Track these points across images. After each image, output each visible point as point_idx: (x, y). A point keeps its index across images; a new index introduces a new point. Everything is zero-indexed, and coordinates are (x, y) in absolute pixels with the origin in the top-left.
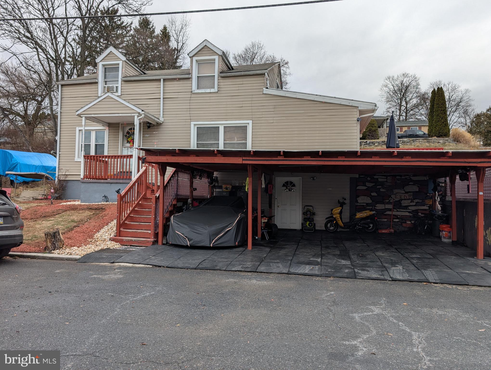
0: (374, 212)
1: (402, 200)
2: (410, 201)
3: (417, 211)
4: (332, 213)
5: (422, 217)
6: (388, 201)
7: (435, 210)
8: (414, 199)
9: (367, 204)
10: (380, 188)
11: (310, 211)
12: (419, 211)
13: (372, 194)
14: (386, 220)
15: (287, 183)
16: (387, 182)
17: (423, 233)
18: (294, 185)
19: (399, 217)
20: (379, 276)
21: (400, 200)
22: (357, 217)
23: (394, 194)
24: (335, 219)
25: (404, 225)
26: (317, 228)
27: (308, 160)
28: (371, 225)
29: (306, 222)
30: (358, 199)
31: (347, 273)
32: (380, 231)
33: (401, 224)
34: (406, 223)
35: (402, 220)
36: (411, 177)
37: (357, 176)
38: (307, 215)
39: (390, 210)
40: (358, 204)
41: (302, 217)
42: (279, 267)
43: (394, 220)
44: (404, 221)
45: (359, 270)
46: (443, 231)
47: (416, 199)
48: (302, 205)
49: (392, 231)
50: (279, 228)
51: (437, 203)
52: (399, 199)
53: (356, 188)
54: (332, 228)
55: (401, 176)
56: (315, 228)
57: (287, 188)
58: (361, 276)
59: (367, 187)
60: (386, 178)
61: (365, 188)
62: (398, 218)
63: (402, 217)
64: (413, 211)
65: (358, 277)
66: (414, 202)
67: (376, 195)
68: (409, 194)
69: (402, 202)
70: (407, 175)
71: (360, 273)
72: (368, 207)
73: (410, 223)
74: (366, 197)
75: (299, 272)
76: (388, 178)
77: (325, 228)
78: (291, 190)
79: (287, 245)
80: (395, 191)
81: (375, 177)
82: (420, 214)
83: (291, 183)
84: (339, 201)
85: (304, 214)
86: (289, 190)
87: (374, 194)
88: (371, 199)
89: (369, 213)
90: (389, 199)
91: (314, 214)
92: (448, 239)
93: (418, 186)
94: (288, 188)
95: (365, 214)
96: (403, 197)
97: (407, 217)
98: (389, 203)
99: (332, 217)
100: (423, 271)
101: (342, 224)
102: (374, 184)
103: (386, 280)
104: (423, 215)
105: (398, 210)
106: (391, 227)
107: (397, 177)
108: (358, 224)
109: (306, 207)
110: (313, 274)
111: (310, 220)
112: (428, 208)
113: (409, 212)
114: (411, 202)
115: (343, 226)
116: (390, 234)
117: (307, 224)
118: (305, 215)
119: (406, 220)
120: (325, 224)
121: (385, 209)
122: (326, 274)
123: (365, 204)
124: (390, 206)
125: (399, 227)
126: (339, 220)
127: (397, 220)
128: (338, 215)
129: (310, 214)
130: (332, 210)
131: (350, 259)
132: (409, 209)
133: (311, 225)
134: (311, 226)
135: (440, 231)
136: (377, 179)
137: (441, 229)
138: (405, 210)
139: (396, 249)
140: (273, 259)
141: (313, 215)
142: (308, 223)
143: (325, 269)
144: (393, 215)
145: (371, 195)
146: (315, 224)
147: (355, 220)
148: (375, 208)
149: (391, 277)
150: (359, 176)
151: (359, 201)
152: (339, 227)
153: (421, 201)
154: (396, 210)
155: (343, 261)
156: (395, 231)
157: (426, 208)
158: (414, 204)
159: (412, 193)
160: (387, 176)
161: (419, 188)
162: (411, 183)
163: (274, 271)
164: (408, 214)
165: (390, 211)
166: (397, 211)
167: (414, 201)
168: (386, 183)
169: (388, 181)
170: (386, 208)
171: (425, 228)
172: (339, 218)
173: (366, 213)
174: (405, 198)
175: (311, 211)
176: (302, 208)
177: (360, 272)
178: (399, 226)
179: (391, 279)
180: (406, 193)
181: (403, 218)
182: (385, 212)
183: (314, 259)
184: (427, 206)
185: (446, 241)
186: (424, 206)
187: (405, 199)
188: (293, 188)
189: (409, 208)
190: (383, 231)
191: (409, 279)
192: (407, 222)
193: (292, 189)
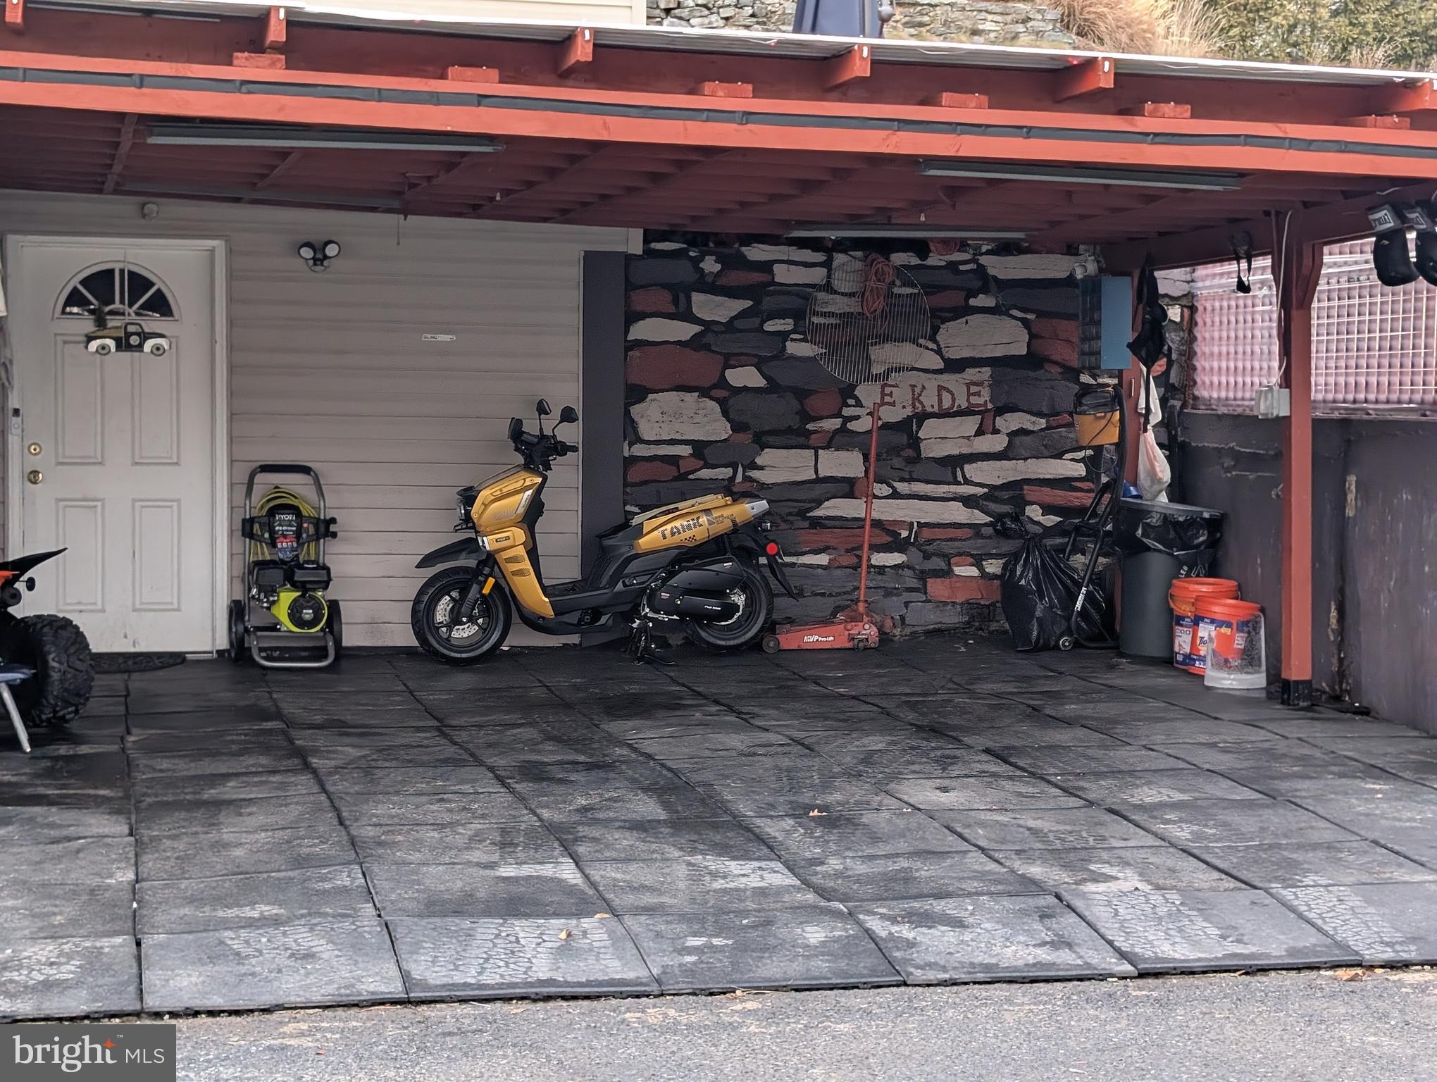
0: (762, 505)
1: (922, 417)
2: (971, 423)
3: (1015, 492)
4: (468, 513)
5: (1049, 531)
6: (835, 423)
7: (1135, 485)
8: (1001, 411)
9: (699, 447)
10: (784, 336)
11: (295, 510)
12: (1029, 492)
13: (729, 374)
14: (823, 559)
15: (100, 282)
16: (828, 287)
17: (1064, 641)
18: (160, 305)
19: (904, 534)
20: (1044, 955)
21: (908, 419)
22: (645, 543)
23: (877, 378)
24: (490, 560)
25: (937, 588)
26: (352, 637)
27: (481, 99)
28: (739, 599)
29: (270, 590)
30: (636, 410)
31: (824, 949)
32: (788, 640)
33: (914, 583)
34: (948, 573)
35: (927, 556)
36: (984, 260)
37: (633, 241)
38: (273, 544)
39: (848, 488)
40: (639, 450)
41: (231, 556)
42: (309, 956)
43: (880, 559)
44: (938, 563)
45: (894, 920)
46: (1197, 620)
47: (1014, 409)
48: (232, 462)
49: (868, 631)
50: (96, 646)
51: (1150, 436)
52: (908, 411)
53: (627, 332)
54: (464, 632)
55: (921, 248)
56: (338, 642)
57: (101, 322)
58: (930, 965)
59: (697, 329)
60: (827, 264)
61: (685, 331)
62: (897, 545)
63: (927, 534)
64: (994, 492)
65: (919, 975)
66: (996, 431)
67: (760, 382)
68: (971, 374)
69: (929, 430)
70: (963, 245)
71: (911, 944)
72: (705, 473)
73: (973, 572)
74: (691, 398)
75: (490, 978)
76: (839, 258)
77: (419, 634)
78: (134, 340)
79: (227, 777)
80: (884, 355)
81: (757, 253)
82: (1034, 512)
83: (139, 283)
84: (517, 433)
85: (248, 529)
86: (123, 344)
87: (745, 376)
88: (725, 413)
89: (727, 512)
90: (847, 412)
91: (325, 529)
92: (1240, 669)
93: (1025, 322)
94: (113, 322)
95: (704, 519)
96: (930, 402)
97: (958, 533)
98: (842, 439)
99: (470, 545)
100: (1287, 894)
101: (539, 602)
102: (748, 303)
103: (1102, 977)
104: (1051, 520)
105: (901, 487)
106: (861, 607)
107: (899, 258)
108: (653, 595)
109: (261, 478)
110: (600, 984)
111: (299, 576)
112: (1080, 470)
113: (968, 501)
114: (980, 432)
115: (549, 612)
116: (856, 652)
117: (282, 612)
118: (260, 540)
119: (947, 557)
120: (417, 602)
121: (819, 480)
122: (689, 971)
123: (686, 450)
124: (845, 464)
125: (906, 604)
126: (520, 573)
127: (896, 558)
128: (519, 535)
129: (298, 534)
130: (468, 497)
131: (771, 848)
132: (967, 482)
133: (308, 614)
134: (311, 624)
135: (1179, 620)
136: (767, 267)
137: (1184, 609)
138: (941, 490)
139: (999, 755)
140: (219, 901)
141: (317, 537)
142: (287, 597)
143: (659, 935)
144: (877, 524)
145: (723, 383)
146: (334, 606)
147: (633, 567)
148: (755, 474)
149: (1123, 955)
150: (647, 240)
151: (646, 431)
152: (515, 617)
153: (1042, 423)
154: (889, 491)
155: (734, 867)
156: (884, 637)
157: (1071, 467)
158: (997, 443)
159: (986, 372)
160: (829, 248)
161: (1032, 336)
162: (981, 301)
163: (290, 987)
164: (958, 513)
165: (851, 495)
166: (895, 495)
167: (1000, 422)
168: (822, 296)
169: (836, 284)
170: (821, 474)
171: (1079, 605)
172: (521, 551)
173: (707, 511)
174: (947, 403)
175: (306, 510)
176: (231, 486)
177: (906, 932)
178: (906, 596)
179: (1130, 968)
180: (955, 366)
181: (930, 542)
182: (819, 503)
183: (526, 870)
184: (1081, 455)
185: (1235, 685)
186: (1059, 456)
187: (943, 414)
188: (153, 323)
189: (971, 470)
190: (811, 639)
191: (1235, 955)
192: (958, 570)
193: (145, 336)
